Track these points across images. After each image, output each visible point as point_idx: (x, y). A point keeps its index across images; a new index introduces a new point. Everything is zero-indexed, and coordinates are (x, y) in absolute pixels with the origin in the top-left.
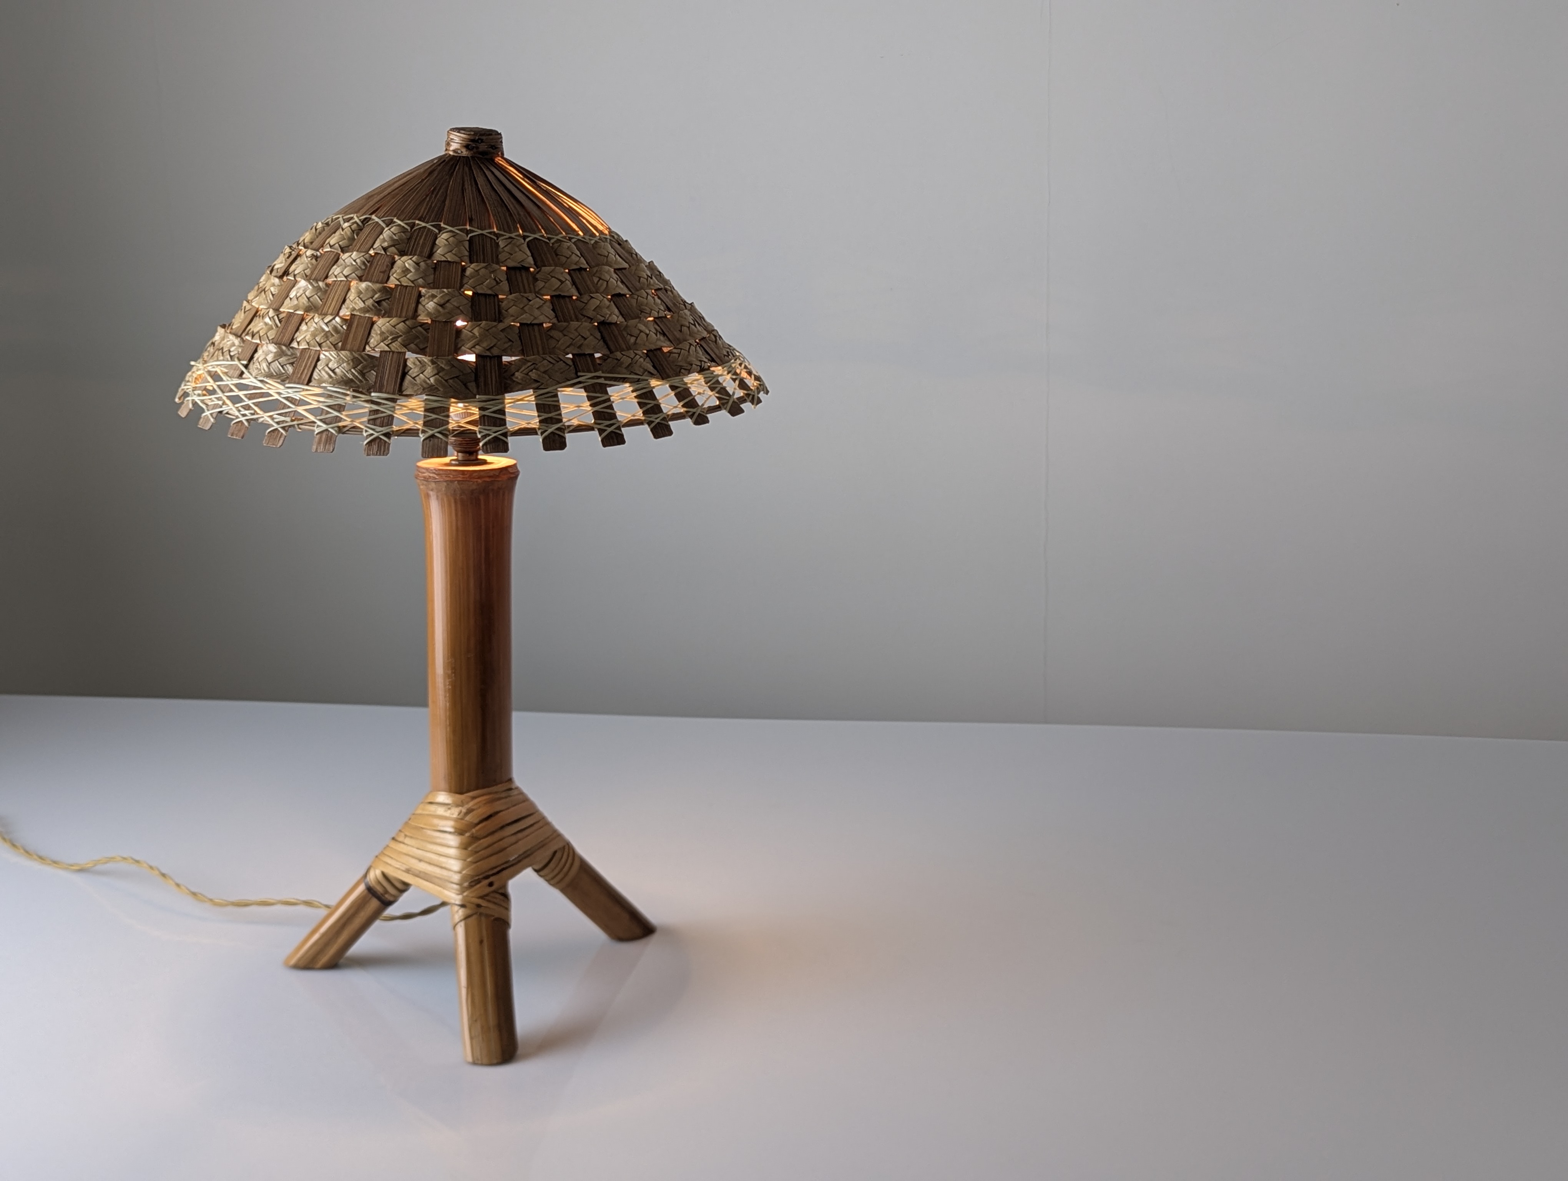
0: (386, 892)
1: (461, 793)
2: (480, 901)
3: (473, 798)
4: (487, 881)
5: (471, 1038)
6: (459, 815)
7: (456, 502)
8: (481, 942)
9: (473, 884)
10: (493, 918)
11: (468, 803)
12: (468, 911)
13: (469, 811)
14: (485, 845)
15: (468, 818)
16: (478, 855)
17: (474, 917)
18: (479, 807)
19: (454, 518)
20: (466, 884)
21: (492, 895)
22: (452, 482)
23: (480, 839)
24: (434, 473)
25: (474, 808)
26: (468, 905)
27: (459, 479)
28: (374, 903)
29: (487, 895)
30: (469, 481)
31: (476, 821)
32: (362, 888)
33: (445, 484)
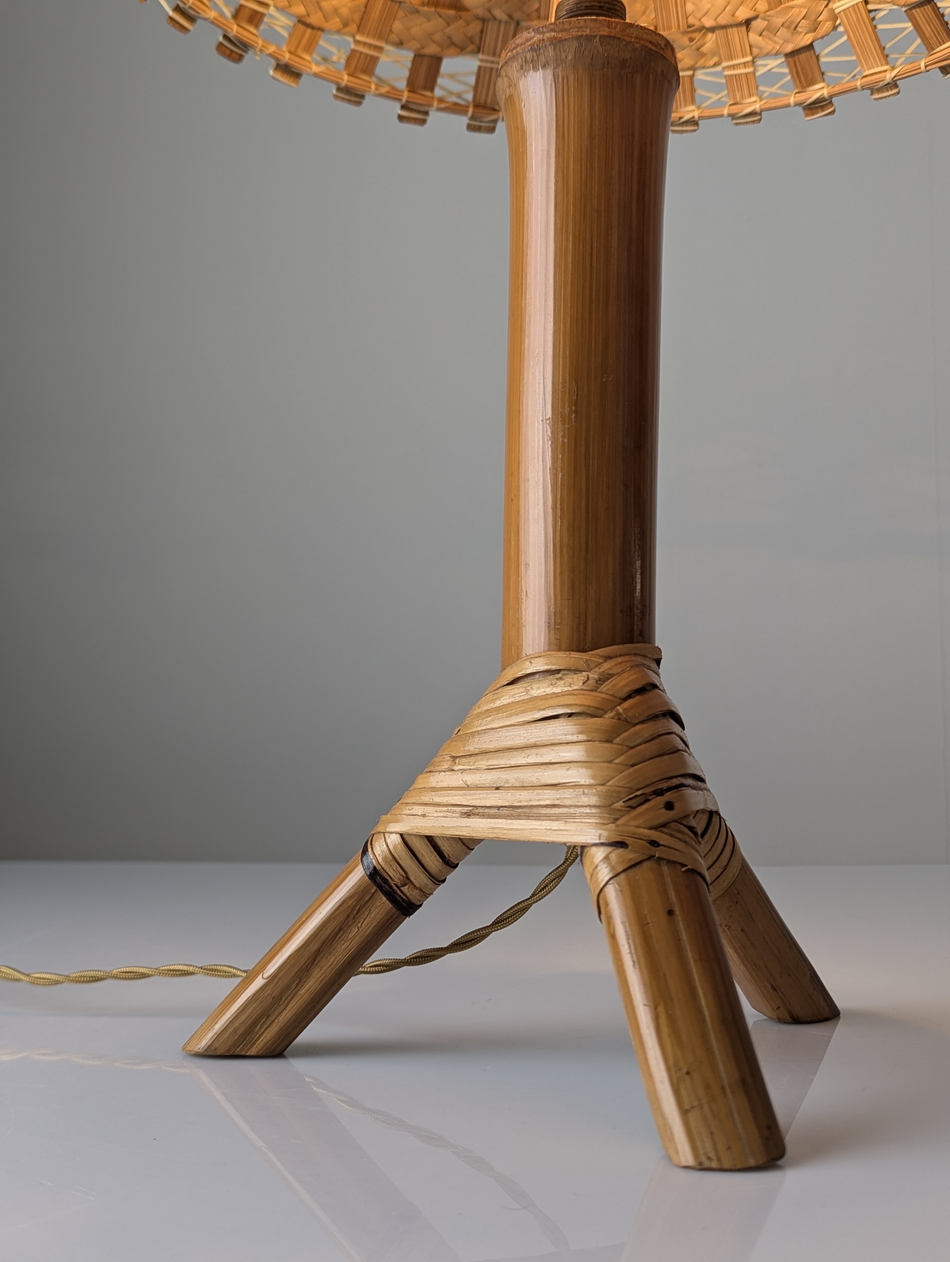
0: (407, 880)
1: (584, 651)
2: (655, 835)
3: (607, 658)
4: (661, 800)
5: (684, 1112)
6: (584, 683)
7: (591, 84)
8: (670, 913)
9: (633, 803)
10: (683, 869)
11: (598, 665)
12: (630, 855)
13: (602, 680)
14: (647, 734)
15: (604, 687)
16: (633, 751)
17: (646, 865)
18: (623, 671)
19: (586, 114)
20: (619, 805)
21: (673, 825)
22: (589, 38)
23: (636, 725)
24: (552, 30)
25: (611, 672)
26: (629, 841)
27: (602, 33)
28: (382, 905)
29: (664, 825)
30: (619, 39)
31: (624, 693)
32: (358, 875)
33: (575, 44)
